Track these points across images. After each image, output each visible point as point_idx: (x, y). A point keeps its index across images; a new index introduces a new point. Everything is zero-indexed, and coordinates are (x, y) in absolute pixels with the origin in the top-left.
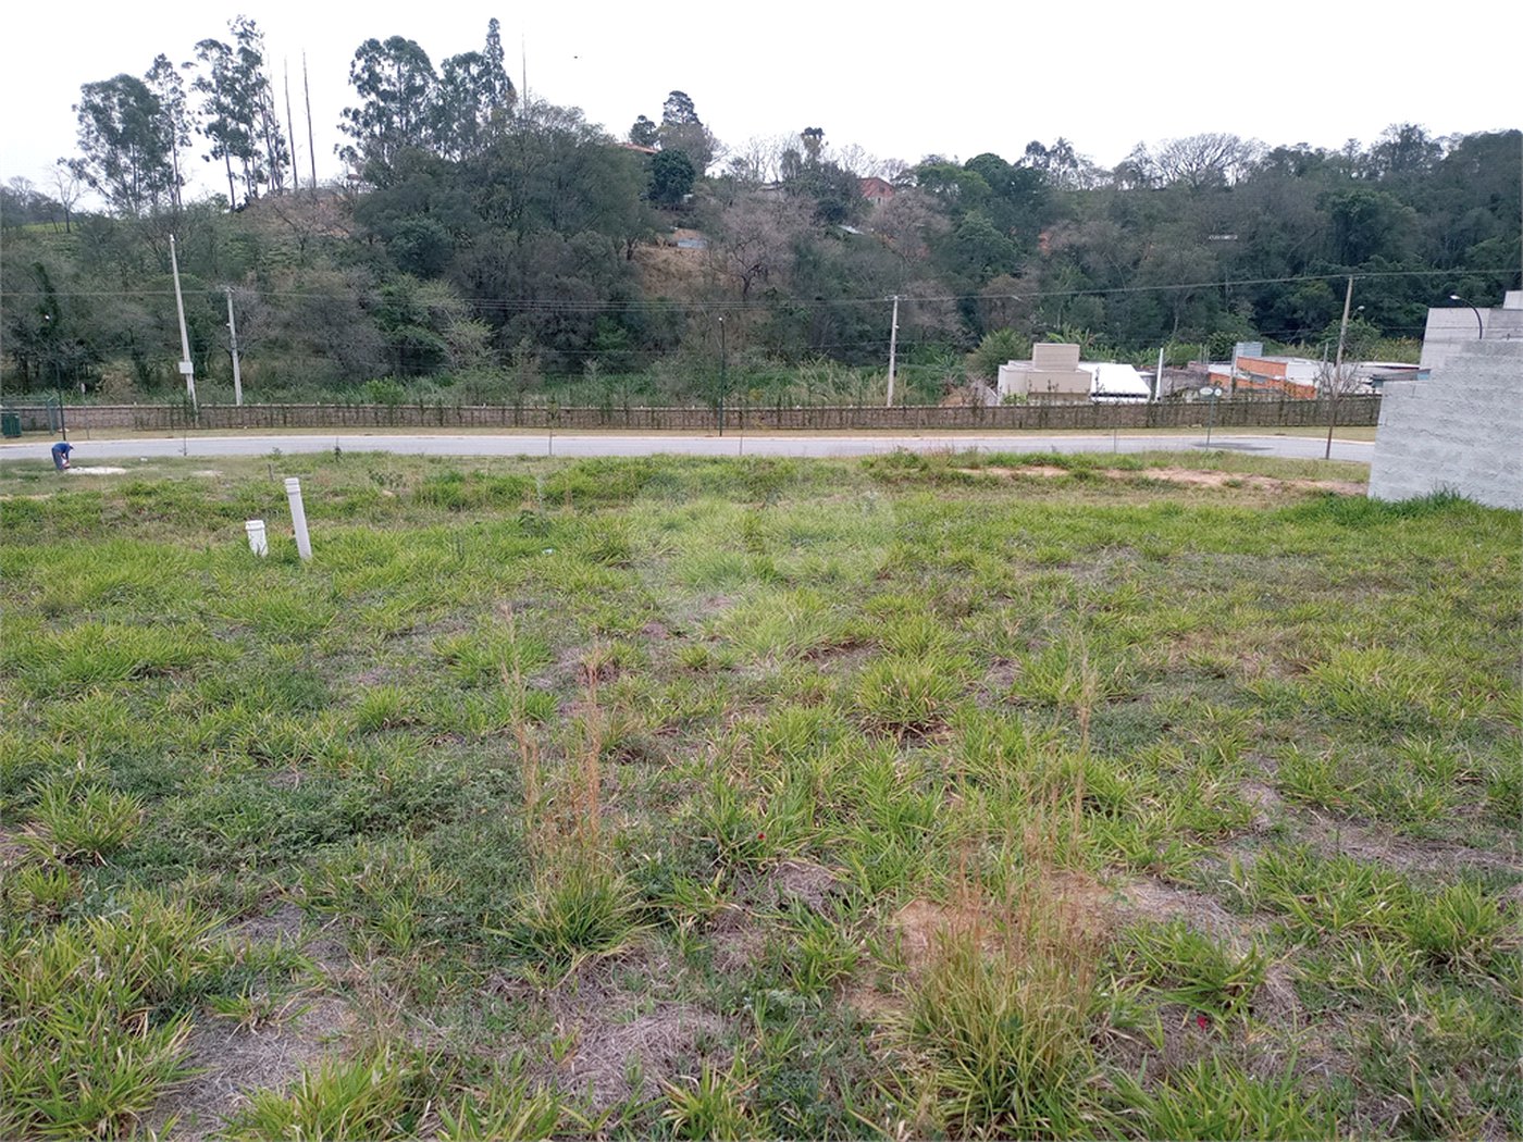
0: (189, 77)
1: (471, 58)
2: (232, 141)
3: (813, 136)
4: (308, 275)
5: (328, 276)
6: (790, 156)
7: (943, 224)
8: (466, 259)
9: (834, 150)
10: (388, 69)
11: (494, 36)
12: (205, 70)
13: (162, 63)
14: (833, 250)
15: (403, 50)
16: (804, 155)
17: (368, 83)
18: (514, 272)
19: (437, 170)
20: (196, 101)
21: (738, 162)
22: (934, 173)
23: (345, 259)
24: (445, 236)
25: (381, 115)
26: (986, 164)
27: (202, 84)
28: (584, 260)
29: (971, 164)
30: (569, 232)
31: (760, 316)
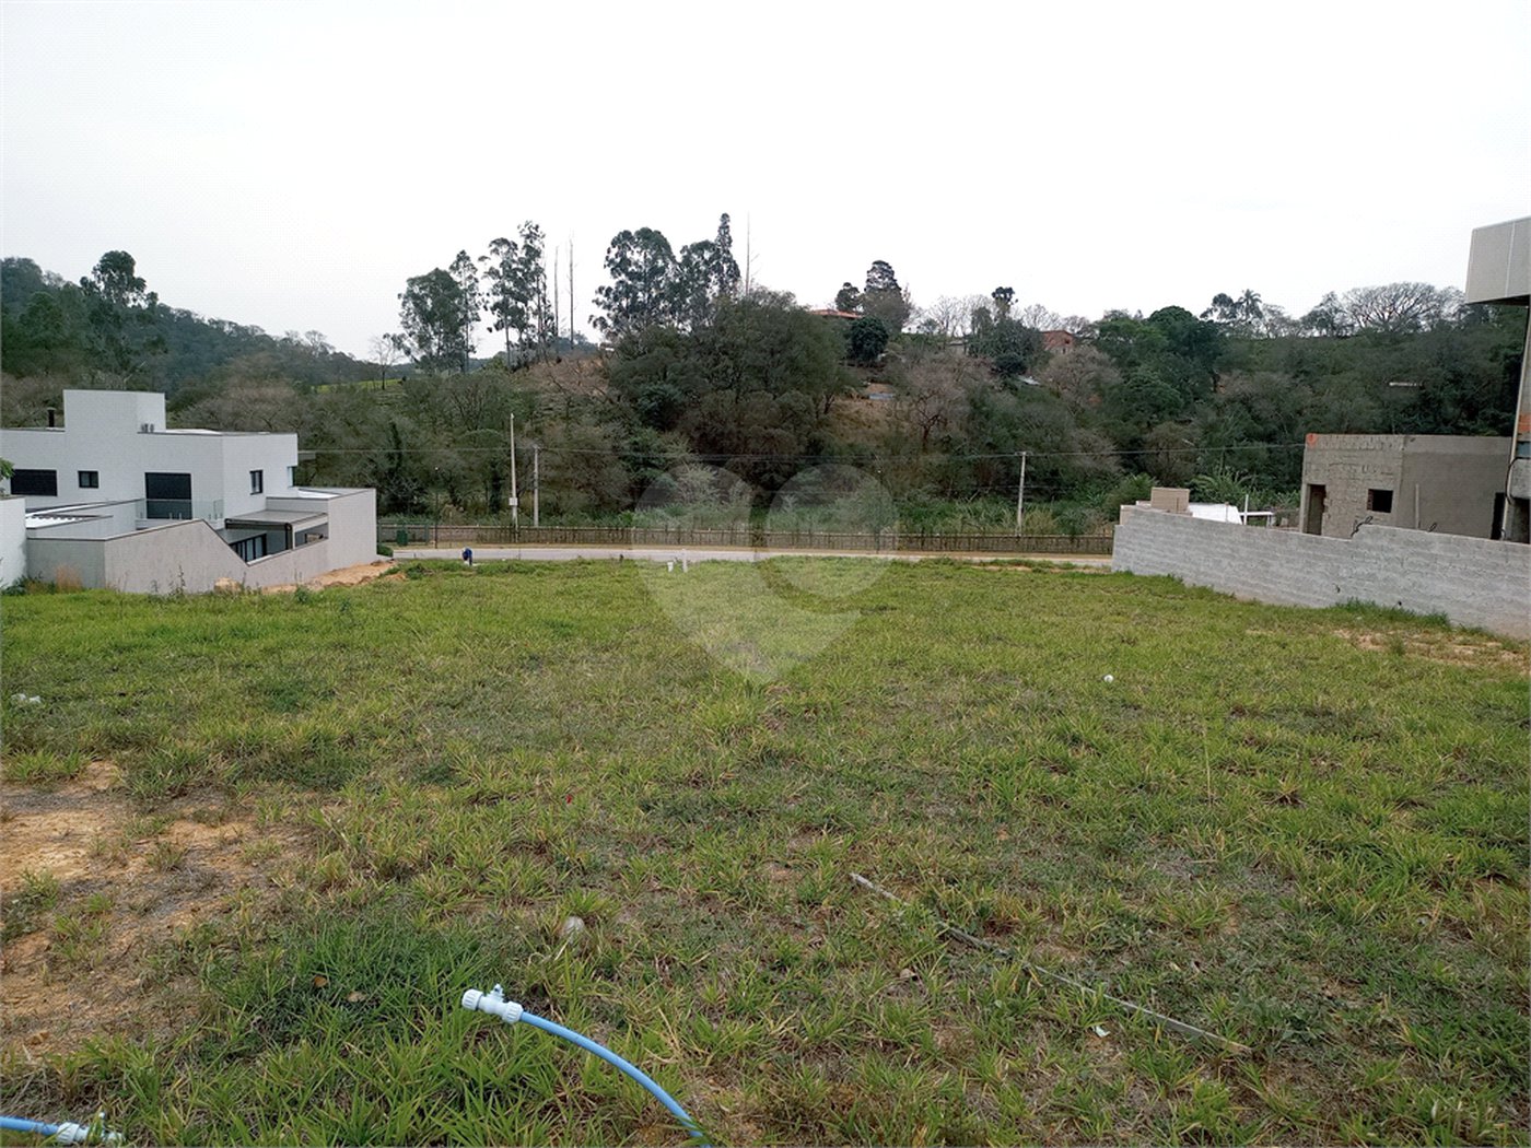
0: (482, 268)
1: (704, 245)
2: (510, 315)
3: (1004, 295)
4: (577, 432)
5: (591, 430)
6: (980, 314)
7: (1114, 376)
8: (693, 416)
9: (1019, 310)
10: (636, 256)
11: (724, 227)
12: (495, 262)
13: (462, 257)
14: (1006, 401)
15: (652, 240)
16: (993, 310)
17: (619, 266)
18: (732, 426)
19: (673, 342)
20: (486, 285)
21: (930, 323)
22: (1116, 325)
23: (604, 417)
24: (679, 397)
25: (629, 291)
26: (1172, 317)
27: (492, 273)
28: (789, 416)
29: (1156, 317)
30: (778, 392)
31: (937, 458)
